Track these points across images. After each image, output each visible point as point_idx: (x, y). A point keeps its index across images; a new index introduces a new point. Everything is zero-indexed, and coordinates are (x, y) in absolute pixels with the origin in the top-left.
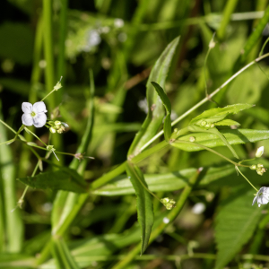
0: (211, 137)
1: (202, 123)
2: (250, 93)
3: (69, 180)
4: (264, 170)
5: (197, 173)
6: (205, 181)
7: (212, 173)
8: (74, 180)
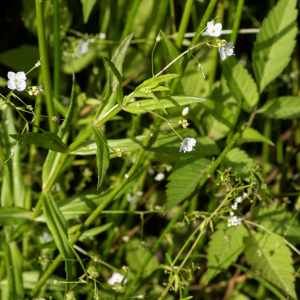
1: (143, 90)
2: (203, 91)
4: (187, 124)
5: (149, 138)
7: (161, 139)
8: (55, 142)
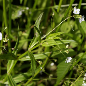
0: (53, 42)
1: (50, 38)
2: (67, 29)
3: (11, 56)
4: (68, 52)
5: (50, 53)
6: (53, 56)
7: (55, 53)
8: (12, 56)
